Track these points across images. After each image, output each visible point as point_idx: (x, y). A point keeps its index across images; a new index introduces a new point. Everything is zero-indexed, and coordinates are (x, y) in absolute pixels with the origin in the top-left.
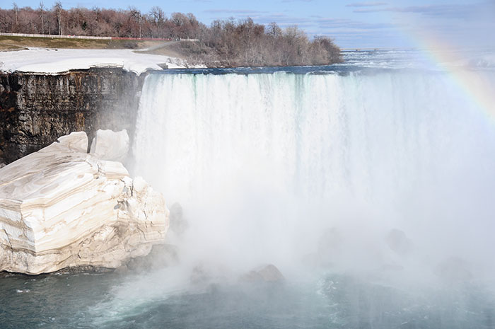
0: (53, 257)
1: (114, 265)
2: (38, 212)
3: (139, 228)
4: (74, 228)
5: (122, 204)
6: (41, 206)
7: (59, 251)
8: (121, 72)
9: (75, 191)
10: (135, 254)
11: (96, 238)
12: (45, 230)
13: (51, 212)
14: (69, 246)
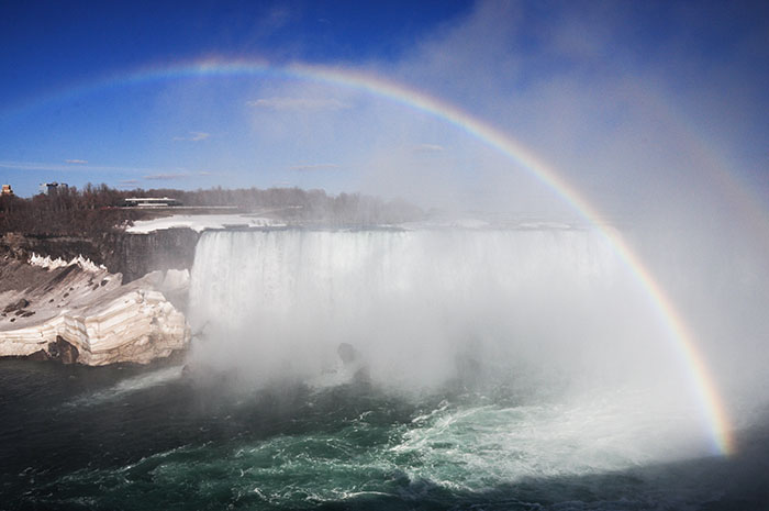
0: (105, 355)
1: (145, 362)
2: (95, 325)
3: (165, 338)
4: (121, 337)
5: (155, 321)
6: (97, 321)
7: (110, 351)
8: (187, 230)
9: (121, 311)
10: (161, 355)
11: (137, 343)
12: (99, 337)
13: (105, 326)
14: (118, 348)
